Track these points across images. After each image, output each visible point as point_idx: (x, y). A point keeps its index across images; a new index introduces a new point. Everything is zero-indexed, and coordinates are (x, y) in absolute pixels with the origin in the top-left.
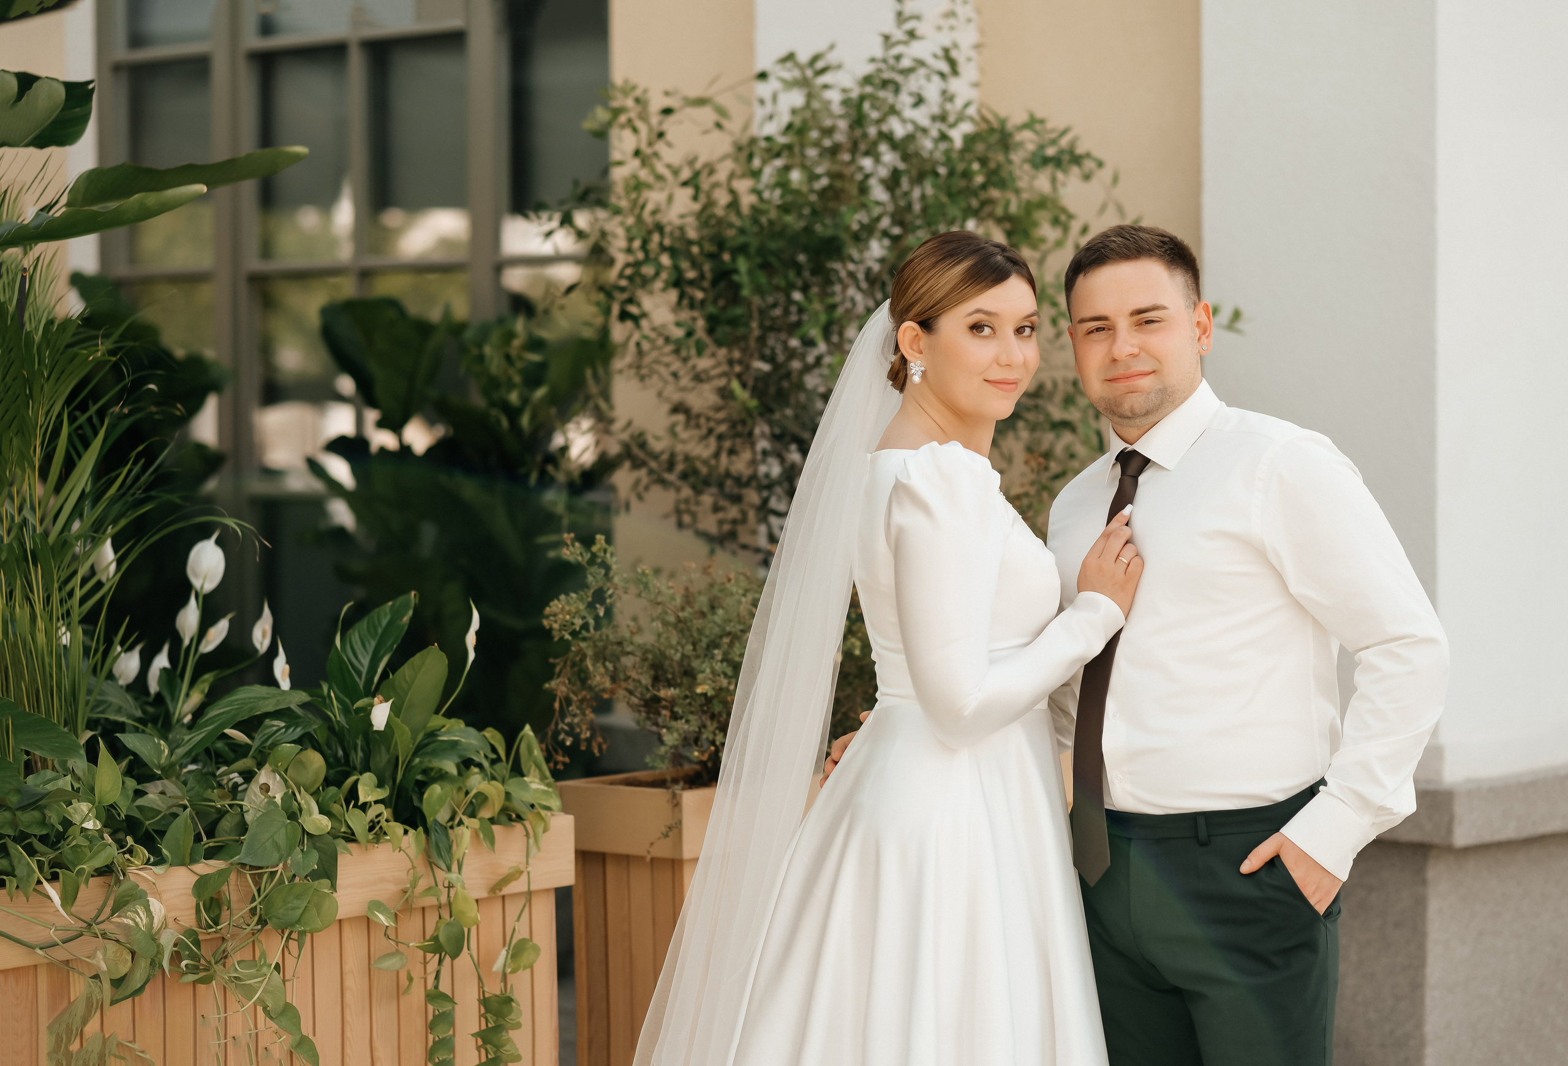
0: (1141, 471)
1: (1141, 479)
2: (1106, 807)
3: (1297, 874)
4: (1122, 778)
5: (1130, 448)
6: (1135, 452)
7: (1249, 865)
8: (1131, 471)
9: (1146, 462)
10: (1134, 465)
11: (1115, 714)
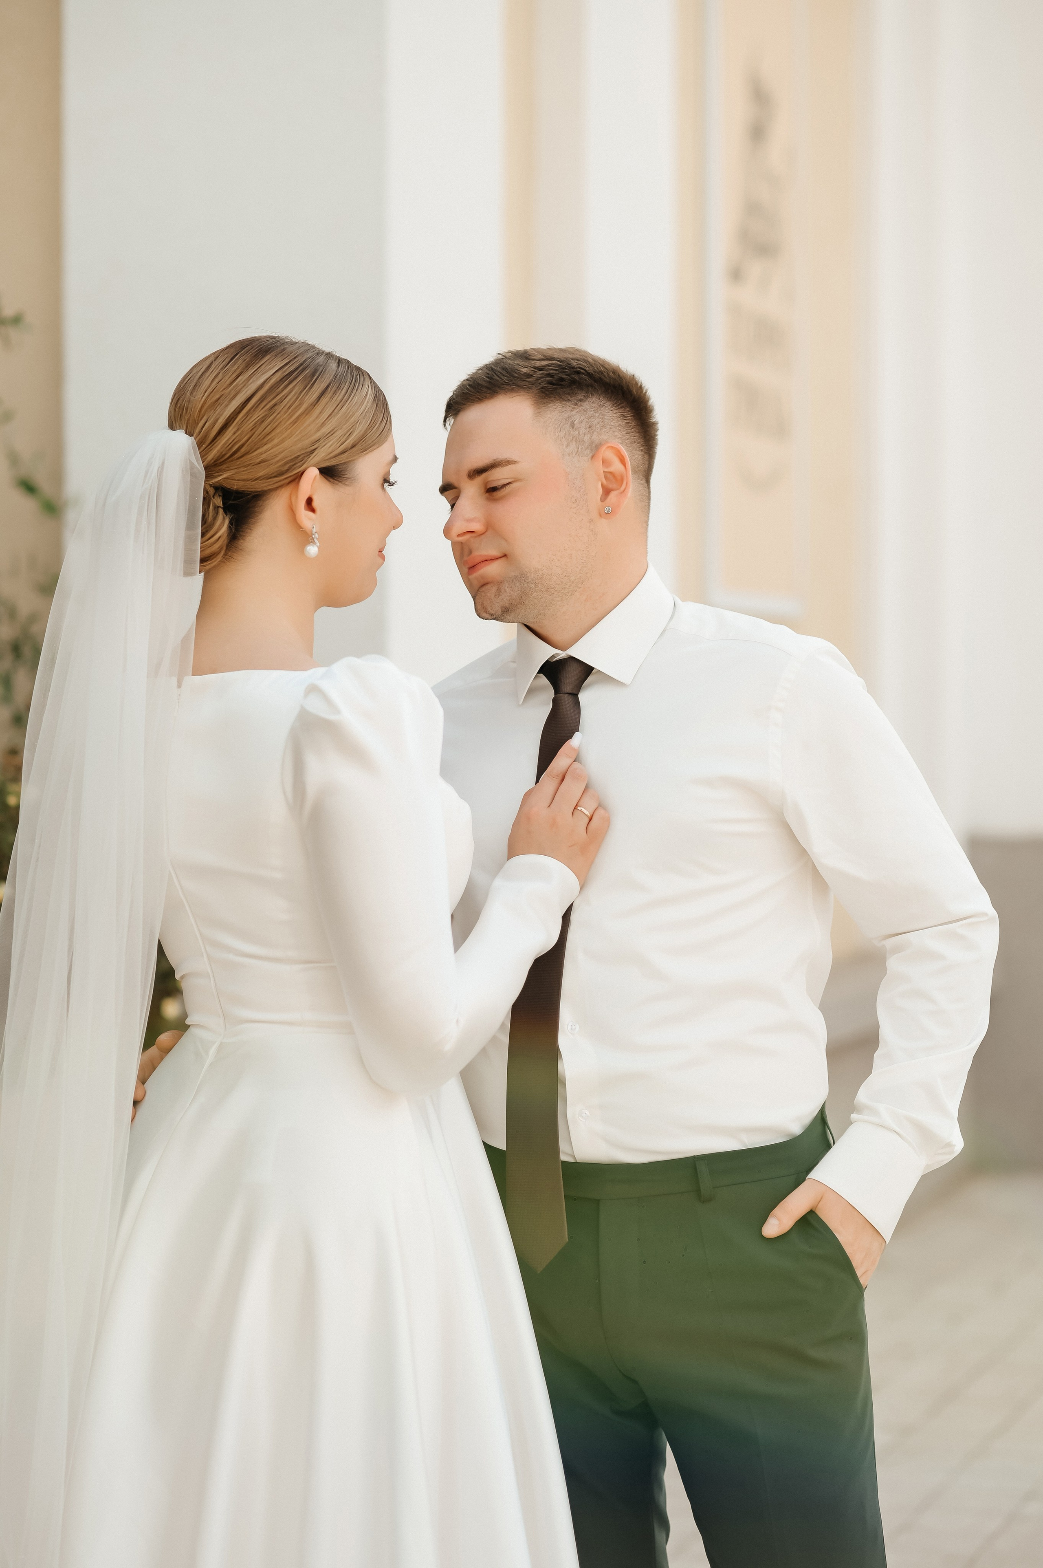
0: (579, 686)
1: (583, 697)
2: (564, 1158)
3: (845, 1236)
4: (588, 1113)
5: (562, 655)
6: (572, 659)
7: (774, 1227)
8: (568, 685)
9: (588, 670)
10: (569, 678)
11: (574, 1027)
